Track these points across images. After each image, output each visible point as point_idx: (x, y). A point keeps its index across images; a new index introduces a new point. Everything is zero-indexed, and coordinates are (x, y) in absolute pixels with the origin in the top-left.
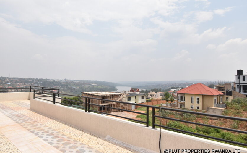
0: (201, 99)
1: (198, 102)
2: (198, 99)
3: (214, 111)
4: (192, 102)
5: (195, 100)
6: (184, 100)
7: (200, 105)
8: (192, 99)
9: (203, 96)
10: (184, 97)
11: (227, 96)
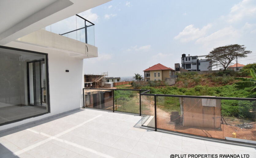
0: (161, 73)
1: (159, 76)
2: (159, 74)
3: (170, 80)
4: (155, 76)
5: (157, 75)
6: (150, 76)
7: (160, 78)
8: (155, 74)
9: (162, 71)
10: (149, 74)
11: (177, 72)
